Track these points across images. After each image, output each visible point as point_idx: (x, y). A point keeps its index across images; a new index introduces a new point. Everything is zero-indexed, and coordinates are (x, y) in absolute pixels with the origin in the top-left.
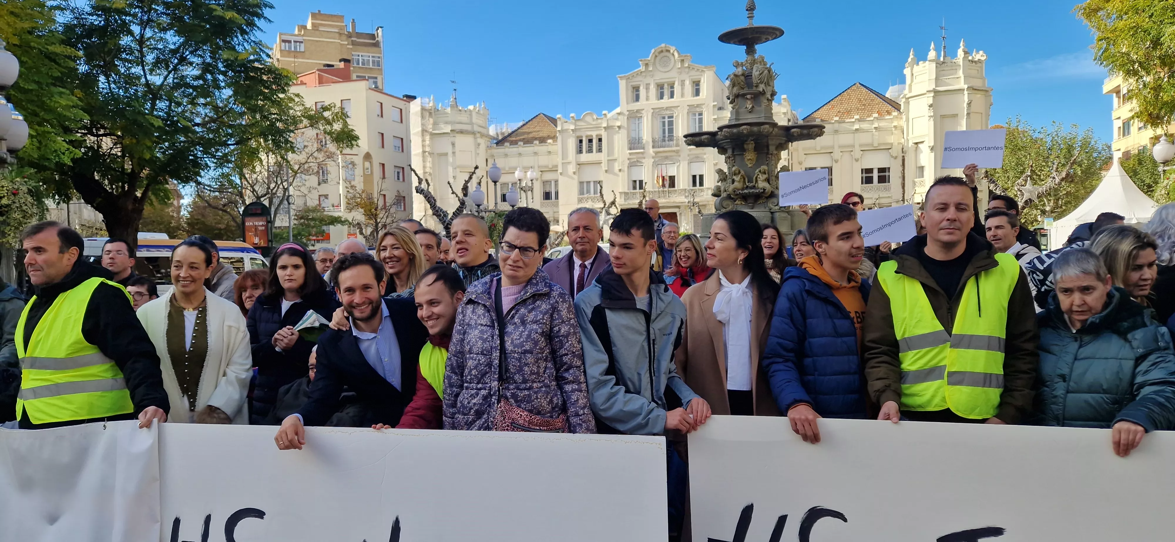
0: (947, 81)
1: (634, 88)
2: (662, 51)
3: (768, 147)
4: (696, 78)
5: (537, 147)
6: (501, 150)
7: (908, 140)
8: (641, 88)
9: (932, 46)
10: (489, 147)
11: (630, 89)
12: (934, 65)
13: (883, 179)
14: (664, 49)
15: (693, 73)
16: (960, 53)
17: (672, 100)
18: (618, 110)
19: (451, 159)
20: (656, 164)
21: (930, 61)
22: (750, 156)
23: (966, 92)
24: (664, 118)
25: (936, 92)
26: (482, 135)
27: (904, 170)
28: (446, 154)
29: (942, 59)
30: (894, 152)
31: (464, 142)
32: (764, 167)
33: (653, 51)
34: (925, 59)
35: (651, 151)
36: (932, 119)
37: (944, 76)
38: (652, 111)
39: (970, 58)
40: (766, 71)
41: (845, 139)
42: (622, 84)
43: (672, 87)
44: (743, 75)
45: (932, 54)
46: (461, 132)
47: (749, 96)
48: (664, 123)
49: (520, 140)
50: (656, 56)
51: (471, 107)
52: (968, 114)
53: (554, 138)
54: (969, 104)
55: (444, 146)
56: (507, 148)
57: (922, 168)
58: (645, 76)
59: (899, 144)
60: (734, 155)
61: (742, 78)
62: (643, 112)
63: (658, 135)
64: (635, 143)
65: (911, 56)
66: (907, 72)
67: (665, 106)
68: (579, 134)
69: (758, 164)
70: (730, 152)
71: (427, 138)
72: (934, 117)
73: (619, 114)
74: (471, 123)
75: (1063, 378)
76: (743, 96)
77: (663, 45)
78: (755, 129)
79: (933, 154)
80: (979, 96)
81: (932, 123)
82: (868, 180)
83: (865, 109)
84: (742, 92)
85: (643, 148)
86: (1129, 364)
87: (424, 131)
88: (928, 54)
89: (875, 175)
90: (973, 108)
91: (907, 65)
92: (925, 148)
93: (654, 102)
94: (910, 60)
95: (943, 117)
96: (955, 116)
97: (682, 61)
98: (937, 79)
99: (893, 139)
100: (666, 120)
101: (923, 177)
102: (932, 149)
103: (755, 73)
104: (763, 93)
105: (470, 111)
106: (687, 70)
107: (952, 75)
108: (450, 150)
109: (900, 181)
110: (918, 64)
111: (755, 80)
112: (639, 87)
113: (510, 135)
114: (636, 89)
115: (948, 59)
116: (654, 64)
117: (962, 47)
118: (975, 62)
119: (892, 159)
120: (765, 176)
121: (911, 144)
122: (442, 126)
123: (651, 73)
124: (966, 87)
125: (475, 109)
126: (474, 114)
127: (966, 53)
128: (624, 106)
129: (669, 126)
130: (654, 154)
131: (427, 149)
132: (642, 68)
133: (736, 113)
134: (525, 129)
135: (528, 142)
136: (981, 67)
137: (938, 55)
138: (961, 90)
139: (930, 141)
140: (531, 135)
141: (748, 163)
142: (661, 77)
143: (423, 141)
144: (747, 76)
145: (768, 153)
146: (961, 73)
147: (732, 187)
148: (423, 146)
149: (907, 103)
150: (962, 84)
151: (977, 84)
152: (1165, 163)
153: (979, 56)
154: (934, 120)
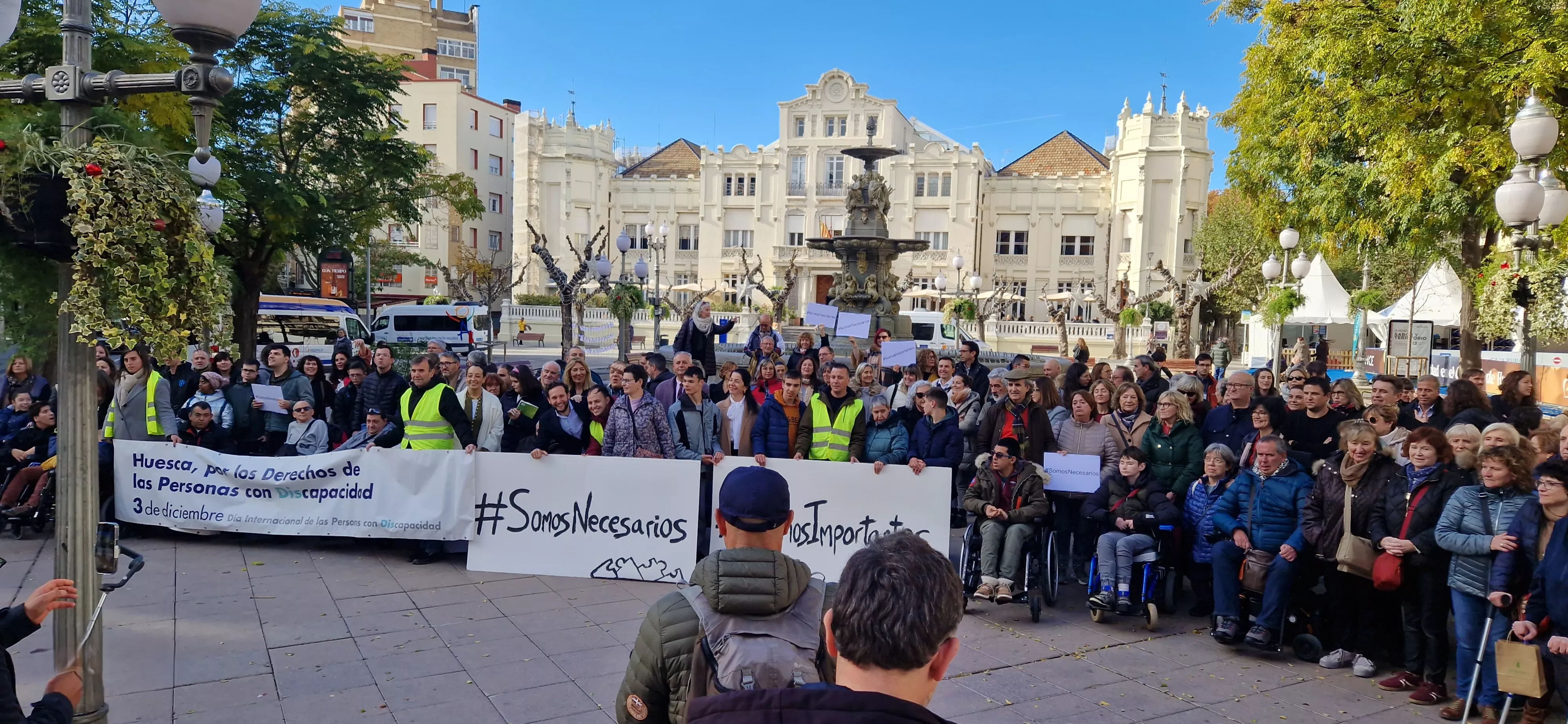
0: (1163, 139)
1: (797, 119)
2: (833, 77)
3: (878, 257)
4: (873, 113)
5: (673, 182)
6: (628, 183)
7: (1115, 206)
8: (806, 120)
9: (1149, 97)
10: (614, 178)
11: (793, 120)
12: (1149, 120)
13: (1085, 251)
14: (836, 74)
15: (870, 107)
16: (1180, 108)
17: (843, 137)
18: (776, 144)
19: (564, 190)
20: (819, 216)
21: (1145, 114)
22: (861, 264)
23: (1183, 155)
24: (832, 159)
25: (1149, 152)
26: (605, 163)
27: (1109, 241)
28: (559, 184)
29: (1159, 113)
30: (1100, 219)
31: (583, 171)
32: (873, 276)
33: (822, 75)
34: (1139, 111)
35: (814, 198)
36: (1143, 184)
37: (1160, 133)
38: (818, 149)
39: (1191, 114)
40: (880, 189)
41: (1044, 199)
42: (783, 113)
43: (844, 122)
44: (860, 189)
45: (1148, 107)
46: (579, 158)
47: (864, 210)
48: (832, 164)
49: (654, 172)
50: (826, 82)
51: (593, 127)
52: (1184, 181)
53: (696, 172)
54: (1186, 169)
55: (556, 172)
56: (636, 182)
57: (1128, 240)
58: (812, 106)
59: (1106, 209)
60: (848, 262)
61: (860, 192)
62: (807, 149)
63: (823, 180)
64: (795, 188)
65: (1125, 107)
66: (1120, 124)
67: (834, 144)
68: (727, 171)
69: (868, 272)
70: (845, 258)
71: (535, 162)
72: (1145, 181)
73: (777, 150)
74: (592, 147)
76: (860, 208)
77: (835, 70)
78: (864, 243)
79: (1141, 225)
80: (1197, 159)
81: (1142, 188)
82: (1069, 250)
83: (1070, 165)
84: (858, 205)
85: (805, 195)
87: (531, 153)
88: (1143, 107)
89: (1077, 245)
90: (1190, 174)
91: (1119, 116)
92: (1133, 217)
93: (821, 138)
94: (1123, 111)
95: (1155, 182)
96: (1169, 181)
97: (857, 91)
98: (1151, 136)
99: (1098, 203)
100: (835, 162)
101: (1129, 251)
102: (1141, 219)
103: (871, 189)
104: (877, 208)
105: (592, 131)
106: (862, 102)
107: (1169, 132)
108: (563, 179)
109: (1105, 253)
110: (1132, 118)
111: (870, 195)
112: (803, 119)
113: (641, 164)
114: (800, 121)
115: (1167, 113)
116: (823, 91)
117: (1182, 101)
118: (1197, 119)
119: (1097, 227)
120: (875, 283)
121: (1118, 210)
122: (555, 148)
123: (819, 103)
124: (1183, 148)
125: (597, 129)
126: (596, 136)
127: (1186, 108)
128: (784, 140)
129: (837, 169)
130: (817, 203)
131: (534, 176)
132: (809, 96)
133: (853, 223)
134: (661, 158)
135: (663, 174)
136: (1203, 126)
137: (1155, 108)
138: (1178, 152)
139: (1139, 209)
140: (667, 167)
141: (860, 270)
142: (832, 108)
143: (530, 165)
144: (864, 190)
145: (878, 263)
146: (1179, 132)
147: (844, 291)
148: (530, 172)
149: (1117, 162)
150: (1179, 145)
151: (1197, 145)
152: (1272, 280)
153: (1201, 112)
154: (1145, 185)
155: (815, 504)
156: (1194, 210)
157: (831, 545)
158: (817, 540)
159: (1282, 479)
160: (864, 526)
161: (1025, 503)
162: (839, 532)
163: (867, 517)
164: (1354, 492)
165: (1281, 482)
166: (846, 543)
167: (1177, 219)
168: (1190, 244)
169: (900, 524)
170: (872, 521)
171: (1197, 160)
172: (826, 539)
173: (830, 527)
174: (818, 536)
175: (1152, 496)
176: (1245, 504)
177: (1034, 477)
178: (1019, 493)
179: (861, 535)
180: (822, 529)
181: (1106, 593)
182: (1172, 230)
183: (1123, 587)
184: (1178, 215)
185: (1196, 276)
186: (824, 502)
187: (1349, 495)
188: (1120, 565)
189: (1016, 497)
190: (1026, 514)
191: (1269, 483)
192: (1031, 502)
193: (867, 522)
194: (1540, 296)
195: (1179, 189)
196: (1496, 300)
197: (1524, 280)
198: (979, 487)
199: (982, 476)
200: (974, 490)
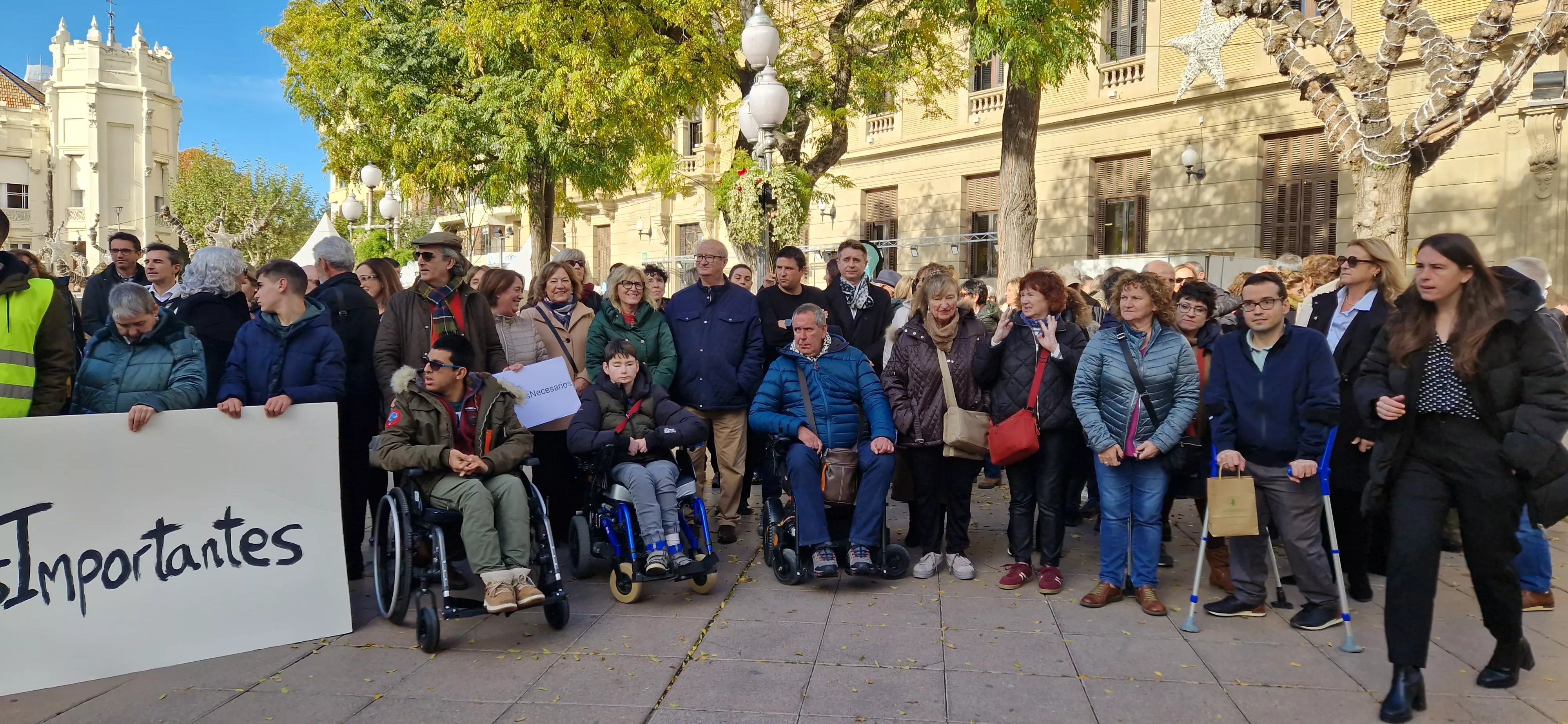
0: (117, 76)
7: (57, 150)
9: (94, 22)
12: (96, 50)
16: (136, 42)
21: (90, 42)
23: (144, 97)
25: (101, 90)
27: (51, 192)
29: (109, 44)
30: (34, 163)
34: (83, 38)
36: (94, 125)
37: (112, 67)
39: (150, 52)
45: (93, 34)
52: (149, 127)
54: (150, 114)
57: (80, 193)
59: (42, 152)
65: (61, 29)
66: (54, 49)
72: (98, 123)
75: (117, 380)
79: (97, 175)
80: (164, 106)
81: (95, 131)
86: (167, 367)
88: (87, 33)
90: (157, 120)
91: (54, 39)
92: (84, 166)
94: (58, 33)
95: (111, 125)
96: (130, 127)
98: (101, 70)
99: (31, 144)
101: (81, 205)
102: (96, 167)
107: (125, 69)
109: (45, 207)
110: (72, 43)
115: (118, 46)
117: (138, 35)
118: (157, 59)
119: (32, 174)
121: (61, 155)
124: (144, 90)
127: (144, 44)
136: (166, 68)
137: (104, 38)
138: (138, 93)
139: (92, 155)
146: (136, 69)
149: (56, 94)
150: (137, 85)
151: (161, 89)
152: (354, 221)
153: (163, 52)
154: (99, 128)
155: (21, 516)
156: (162, 164)
157: (71, 597)
158: (34, 593)
159: (837, 355)
160: (153, 542)
161: (500, 440)
162: (89, 565)
163: (160, 522)
164: (948, 357)
165: (836, 359)
166: (109, 584)
167: (144, 173)
168: (160, 201)
169: (239, 522)
170: (173, 528)
171: (162, 108)
172: (58, 587)
173: (65, 559)
174: (34, 583)
175: (660, 405)
176: (796, 395)
177: (503, 395)
178: (489, 425)
179: (148, 561)
180: (43, 567)
181: (661, 553)
182: (138, 184)
183: (673, 539)
184: (144, 167)
185: (218, 226)
186: (46, 506)
187: (944, 362)
188: (666, 507)
189: (484, 431)
190: (513, 457)
191: (825, 364)
192: (509, 436)
193: (161, 530)
194: (781, 202)
195: (142, 137)
196: (744, 206)
197: (766, 185)
198: (416, 425)
199: (414, 405)
200: (401, 431)
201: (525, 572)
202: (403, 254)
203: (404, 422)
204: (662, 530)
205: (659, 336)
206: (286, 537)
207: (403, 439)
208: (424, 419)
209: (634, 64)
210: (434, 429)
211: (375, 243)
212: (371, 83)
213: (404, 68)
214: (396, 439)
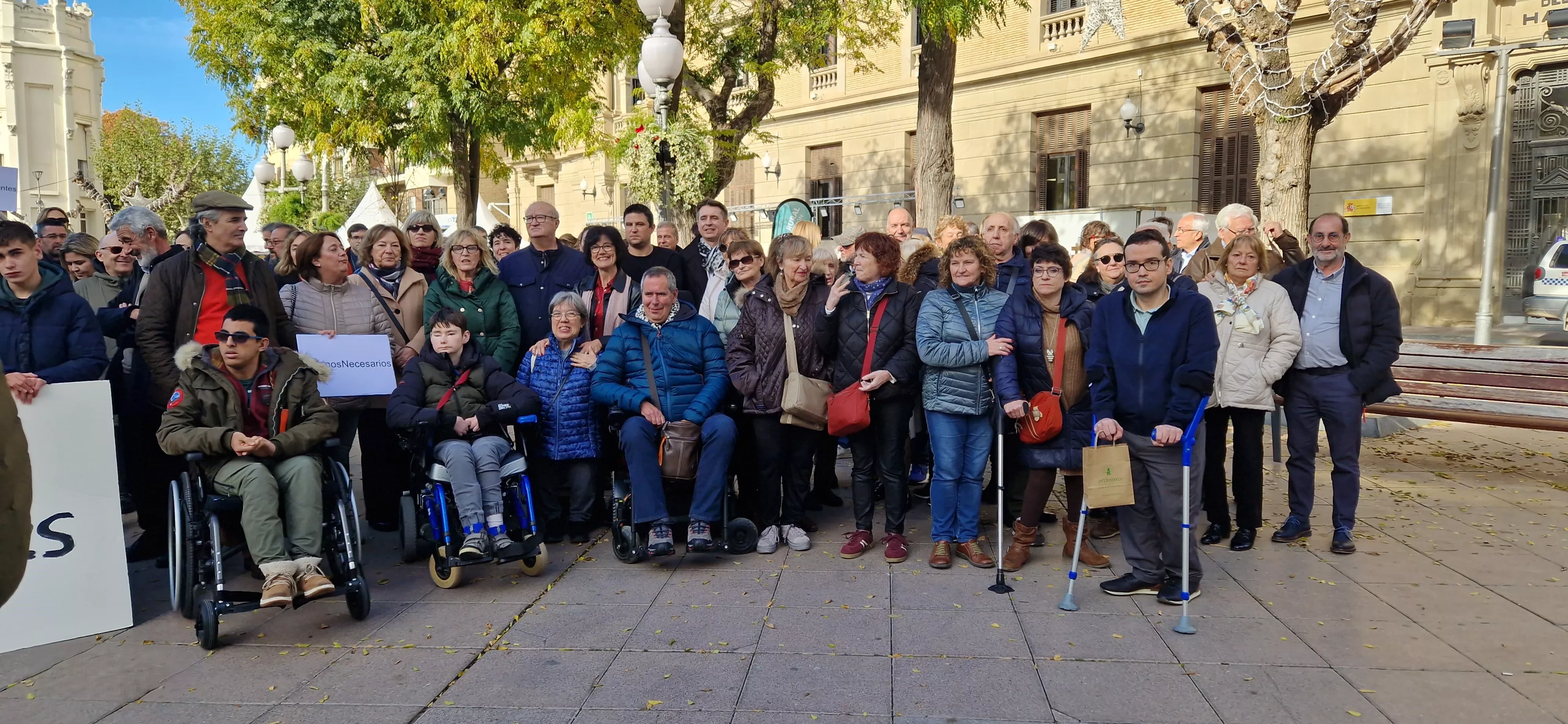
0: (33, 34)
12: (10, 7)
23: (63, 56)
25: (16, 47)
36: (11, 86)
37: (27, 25)
39: (68, 9)
52: (69, 88)
54: (70, 74)
72: (15, 83)
79: (16, 138)
80: (84, 65)
81: (12, 92)
90: (78, 81)
95: (30, 86)
96: (49, 87)
98: (17, 28)
102: (14, 130)
107: (41, 27)
118: (76, 16)
124: (63, 48)
136: (86, 25)
138: (56, 52)
139: (9, 117)
146: (54, 27)
150: (57, 43)
151: (81, 47)
153: (82, 9)
154: (16, 89)
156: (85, 126)
159: (682, 324)
161: (297, 419)
164: (794, 322)
165: (682, 328)
167: (65, 136)
168: (84, 165)
171: (82, 67)
175: (492, 377)
176: (638, 364)
177: (303, 371)
178: (284, 402)
181: (478, 535)
182: (60, 148)
183: (496, 520)
184: (66, 129)
185: (134, 190)
187: (789, 328)
188: (487, 487)
189: (279, 411)
190: (308, 437)
191: (668, 333)
192: (308, 415)
194: (680, 159)
195: (63, 99)
196: (642, 164)
197: (664, 143)
198: (199, 405)
199: (198, 383)
200: (182, 412)
201: (314, 561)
202: (332, 218)
203: (187, 402)
204: (482, 511)
205: (499, 305)
206: (53, 527)
207: (185, 421)
208: (208, 398)
209: (534, 17)
210: (220, 410)
211: (288, 206)
212: (273, 38)
213: (310, 23)
214: (177, 420)
